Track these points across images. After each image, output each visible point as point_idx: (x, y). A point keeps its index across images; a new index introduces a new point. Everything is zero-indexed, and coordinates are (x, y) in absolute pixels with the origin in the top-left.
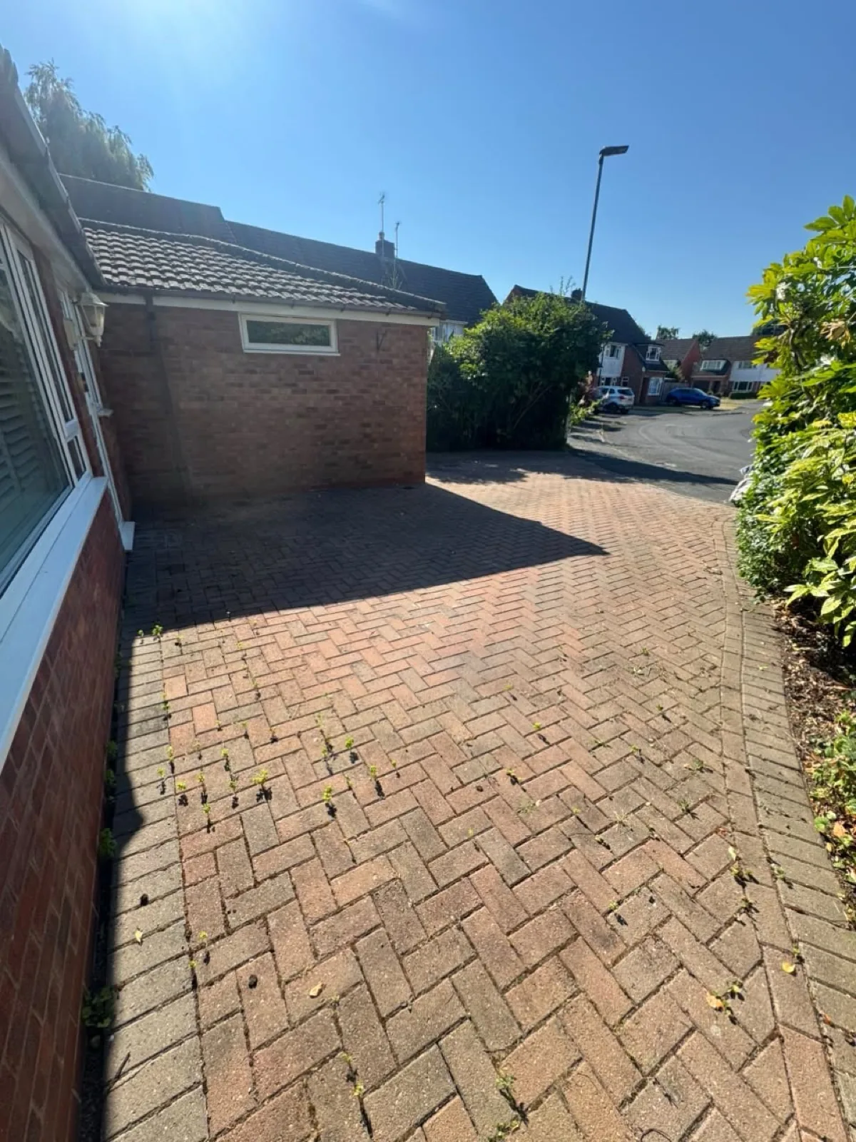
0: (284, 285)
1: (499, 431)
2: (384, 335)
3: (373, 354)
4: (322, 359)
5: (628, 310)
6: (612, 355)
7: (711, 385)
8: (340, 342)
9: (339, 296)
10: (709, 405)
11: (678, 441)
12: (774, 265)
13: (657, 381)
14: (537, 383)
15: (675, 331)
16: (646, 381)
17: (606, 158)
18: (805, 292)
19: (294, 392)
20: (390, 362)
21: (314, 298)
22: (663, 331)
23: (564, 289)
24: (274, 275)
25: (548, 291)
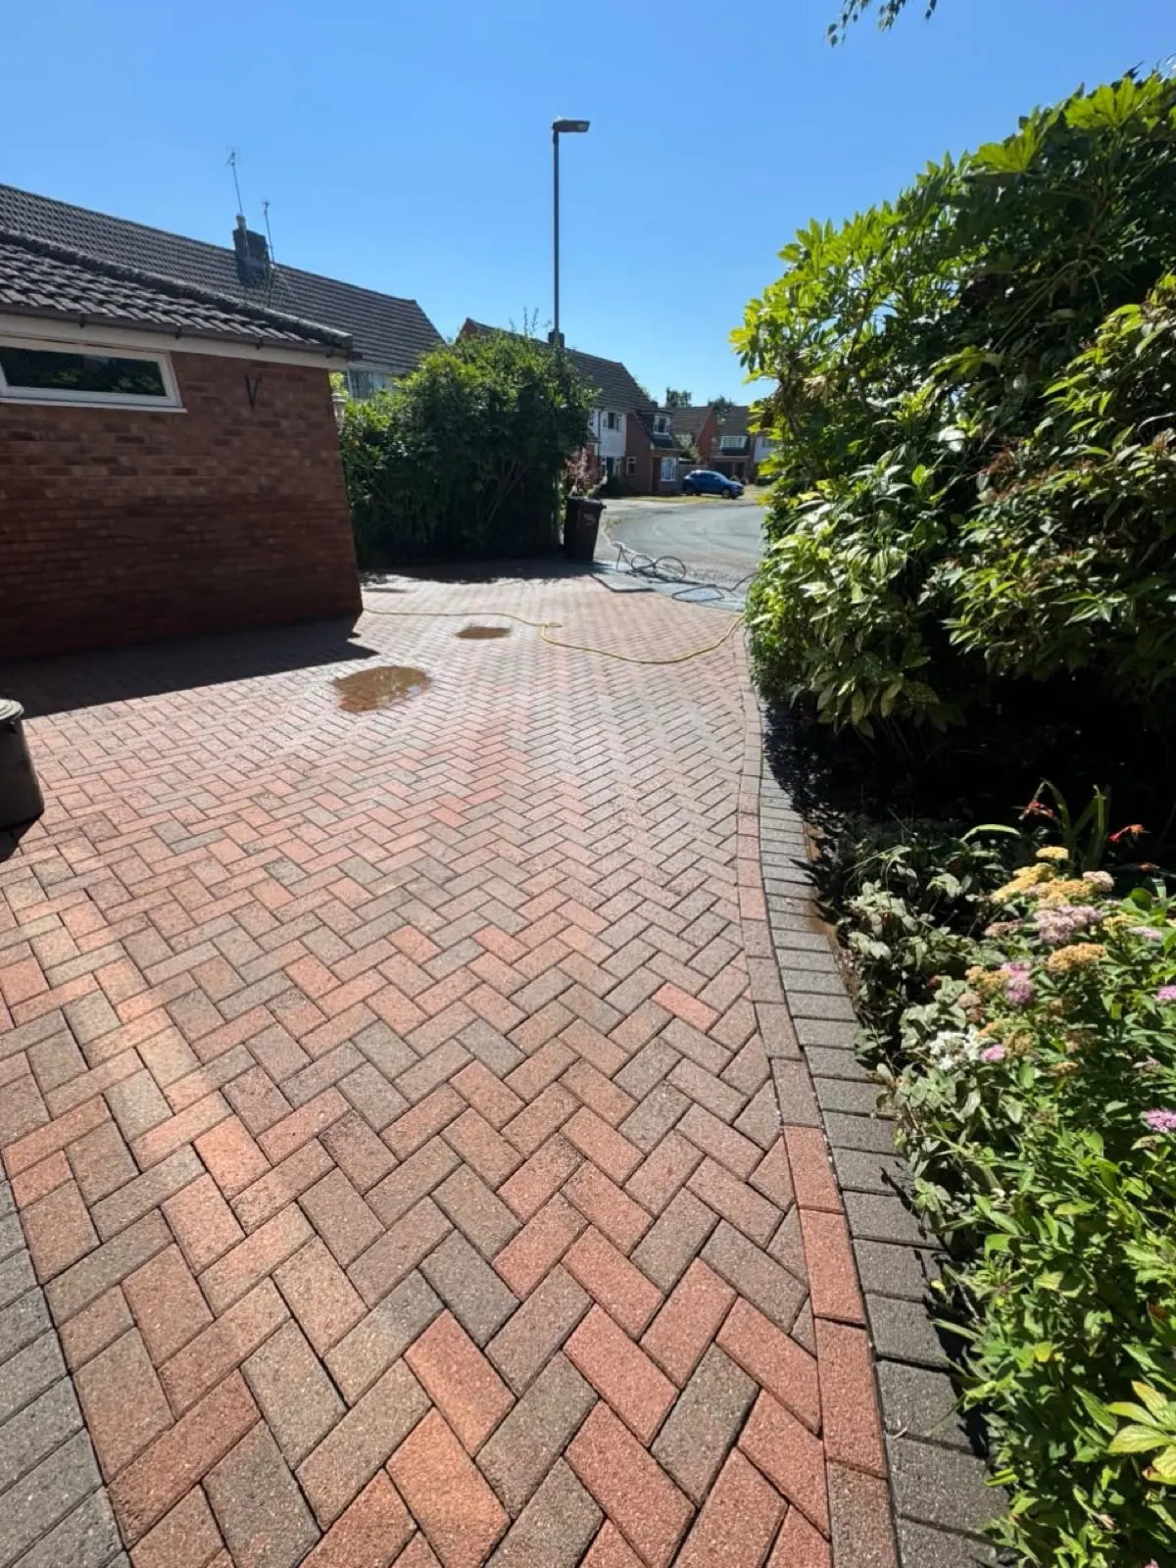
0: (60, 286)
1: (465, 533)
2: (259, 380)
3: (245, 412)
4: (156, 417)
5: (625, 365)
6: (611, 426)
7: (734, 470)
8: (183, 389)
9: (166, 313)
10: (734, 494)
11: (698, 540)
12: (754, 301)
13: (671, 462)
14: (509, 463)
15: (686, 396)
16: (657, 463)
17: (561, 135)
18: (791, 338)
19: (113, 472)
20: (277, 424)
21: (121, 312)
22: (672, 396)
23: (529, 326)
24: (38, 268)
25: (508, 329)
